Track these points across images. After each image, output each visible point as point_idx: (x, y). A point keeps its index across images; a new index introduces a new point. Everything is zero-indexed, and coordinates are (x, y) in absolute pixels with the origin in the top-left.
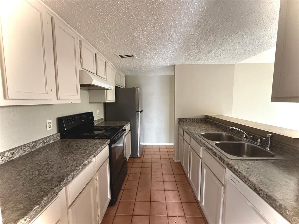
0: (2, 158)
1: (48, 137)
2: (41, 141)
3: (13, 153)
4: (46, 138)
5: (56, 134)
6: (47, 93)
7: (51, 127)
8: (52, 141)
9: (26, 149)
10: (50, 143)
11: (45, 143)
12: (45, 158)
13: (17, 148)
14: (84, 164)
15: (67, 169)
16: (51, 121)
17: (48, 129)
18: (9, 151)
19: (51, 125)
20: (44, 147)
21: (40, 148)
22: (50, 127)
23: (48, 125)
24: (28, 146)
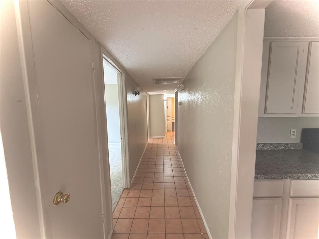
0: (258, 146)
1: (290, 143)
2: (283, 145)
3: (264, 146)
4: (287, 144)
5: (299, 143)
6: (292, 108)
7: (295, 136)
8: (293, 148)
9: (271, 146)
10: (291, 149)
11: (286, 147)
12: (283, 157)
13: (266, 144)
14: (315, 175)
15: (296, 170)
16: (295, 130)
17: (291, 137)
18: (262, 144)
19: (295, 134)
20: (285, 150)
21: (281, 150)
22: (293, 135)
23: (292, 133)
24: (273, 145)
